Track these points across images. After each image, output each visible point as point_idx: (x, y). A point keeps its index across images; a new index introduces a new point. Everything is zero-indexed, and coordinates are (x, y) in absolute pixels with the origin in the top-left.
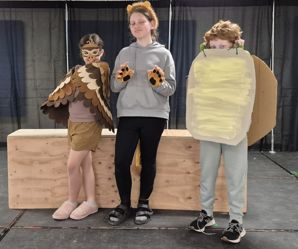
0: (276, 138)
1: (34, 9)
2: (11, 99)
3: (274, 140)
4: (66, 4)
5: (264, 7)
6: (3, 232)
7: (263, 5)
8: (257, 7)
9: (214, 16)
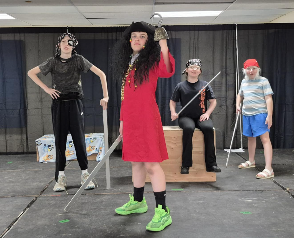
0: (244, 138)
1: (40, 34)
2: (20, 110)
3: (243, 140)
4: (68, 30)
5: (230, 31)
6: (35, 198)
7: (229, 30)
8: (225, 31)
9: (190, 39)
